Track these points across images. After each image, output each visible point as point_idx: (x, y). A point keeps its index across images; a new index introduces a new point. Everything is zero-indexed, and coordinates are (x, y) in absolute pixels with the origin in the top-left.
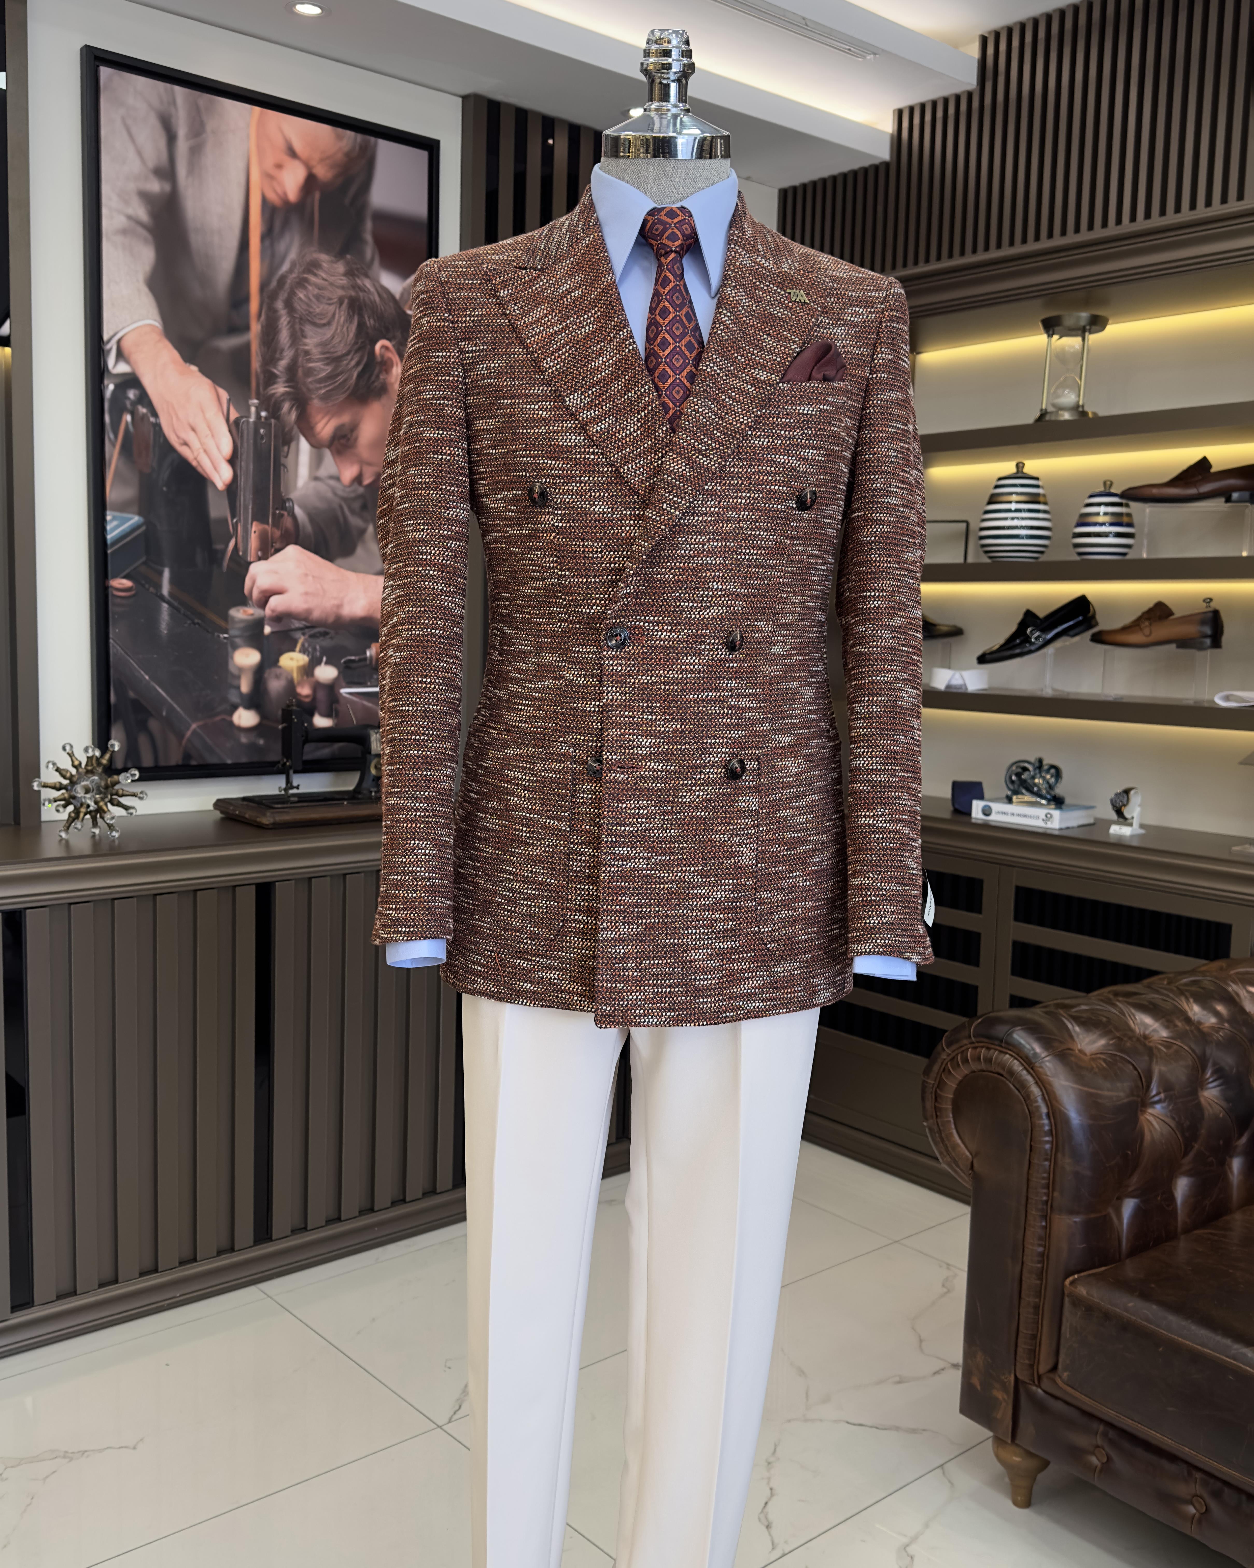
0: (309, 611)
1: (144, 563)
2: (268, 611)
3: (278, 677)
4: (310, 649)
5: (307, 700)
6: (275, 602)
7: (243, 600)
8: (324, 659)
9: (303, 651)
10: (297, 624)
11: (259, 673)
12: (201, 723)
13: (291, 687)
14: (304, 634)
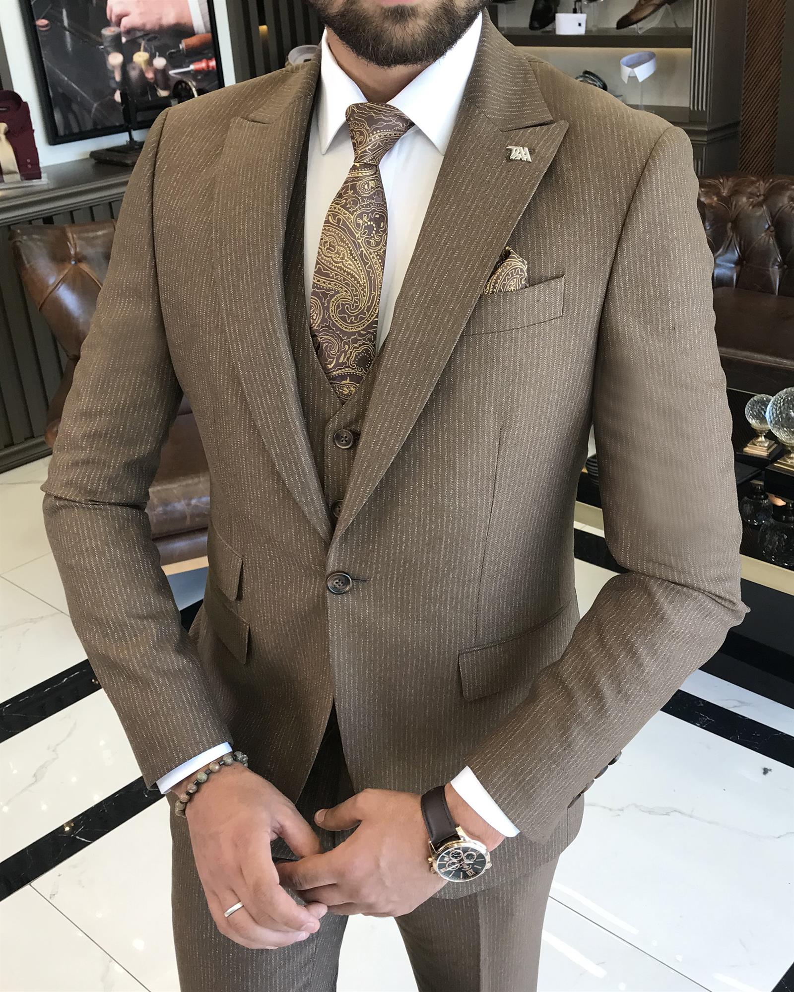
0: (144, 25)
1: (51, 8)
2: (122, 28)
3: (134, 69)
4: (149, 49)
5: (152, 81)
6: (125, 21)
7: (107, 23)
8: (157, 54)
9: (145, 50)
10: (139, 34)
11: (124, 67)
12: (99, 103)
13: (142, 74)
14: (144, 40)
